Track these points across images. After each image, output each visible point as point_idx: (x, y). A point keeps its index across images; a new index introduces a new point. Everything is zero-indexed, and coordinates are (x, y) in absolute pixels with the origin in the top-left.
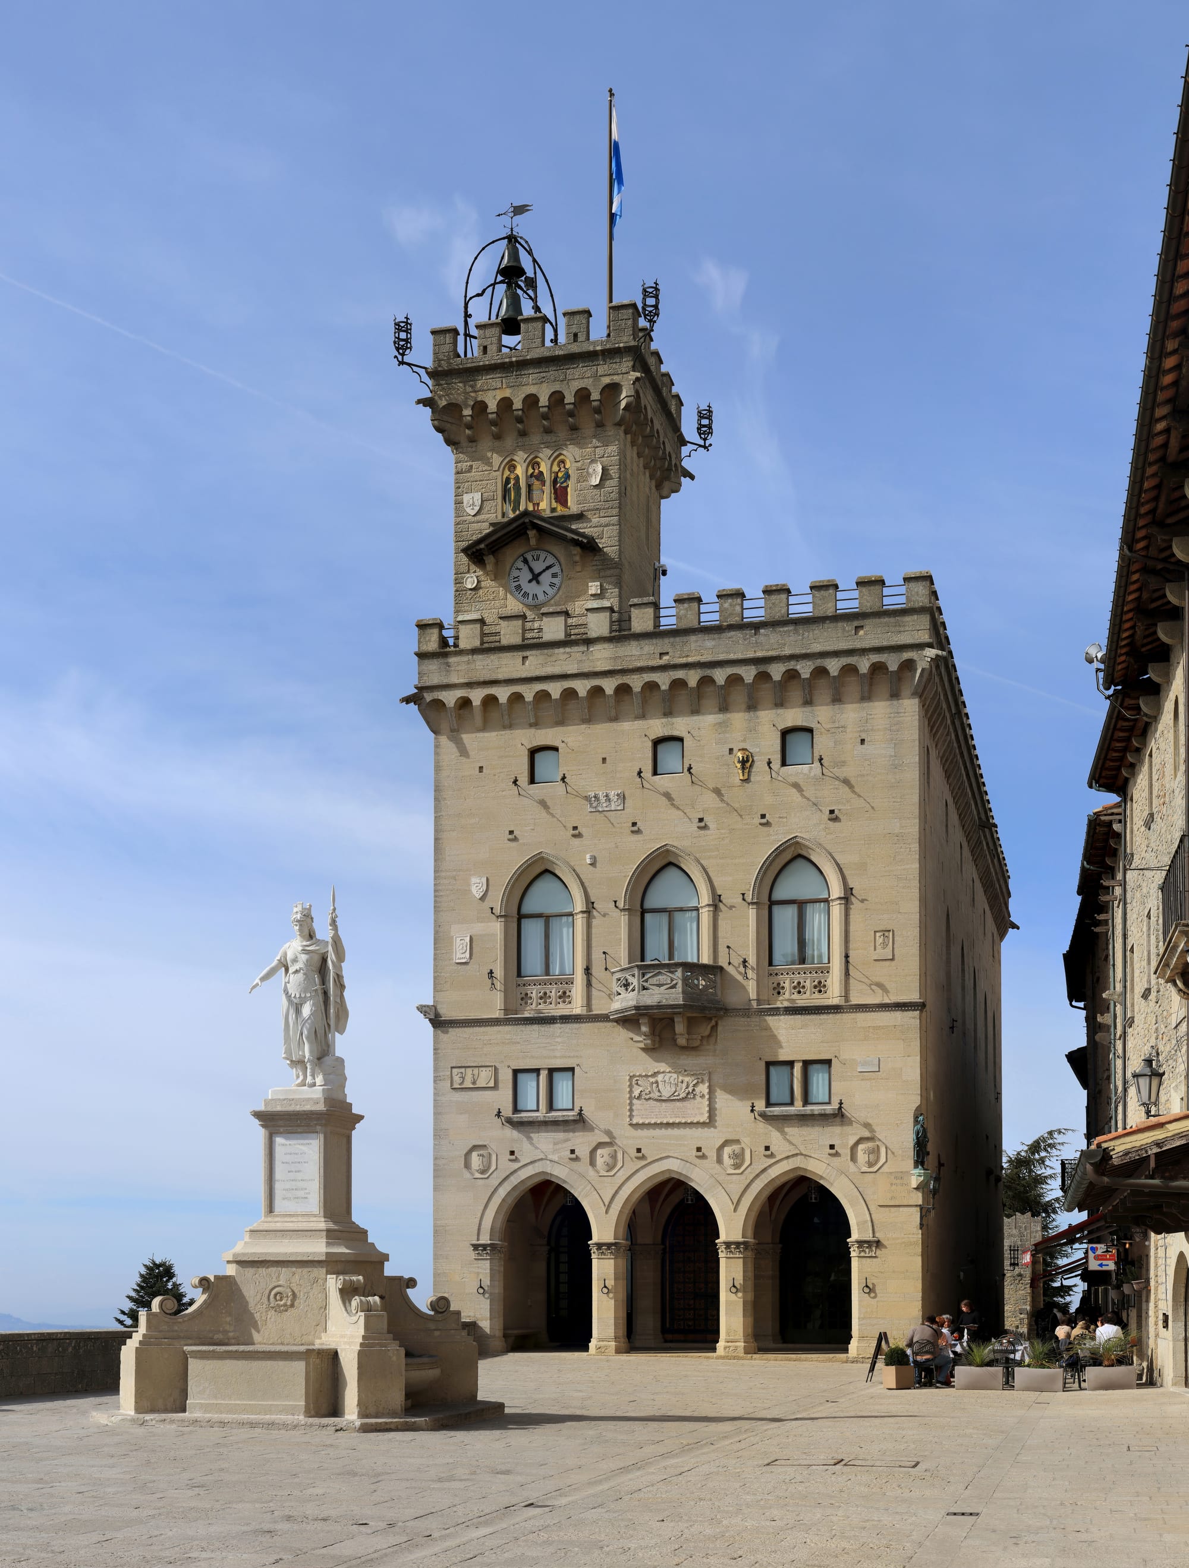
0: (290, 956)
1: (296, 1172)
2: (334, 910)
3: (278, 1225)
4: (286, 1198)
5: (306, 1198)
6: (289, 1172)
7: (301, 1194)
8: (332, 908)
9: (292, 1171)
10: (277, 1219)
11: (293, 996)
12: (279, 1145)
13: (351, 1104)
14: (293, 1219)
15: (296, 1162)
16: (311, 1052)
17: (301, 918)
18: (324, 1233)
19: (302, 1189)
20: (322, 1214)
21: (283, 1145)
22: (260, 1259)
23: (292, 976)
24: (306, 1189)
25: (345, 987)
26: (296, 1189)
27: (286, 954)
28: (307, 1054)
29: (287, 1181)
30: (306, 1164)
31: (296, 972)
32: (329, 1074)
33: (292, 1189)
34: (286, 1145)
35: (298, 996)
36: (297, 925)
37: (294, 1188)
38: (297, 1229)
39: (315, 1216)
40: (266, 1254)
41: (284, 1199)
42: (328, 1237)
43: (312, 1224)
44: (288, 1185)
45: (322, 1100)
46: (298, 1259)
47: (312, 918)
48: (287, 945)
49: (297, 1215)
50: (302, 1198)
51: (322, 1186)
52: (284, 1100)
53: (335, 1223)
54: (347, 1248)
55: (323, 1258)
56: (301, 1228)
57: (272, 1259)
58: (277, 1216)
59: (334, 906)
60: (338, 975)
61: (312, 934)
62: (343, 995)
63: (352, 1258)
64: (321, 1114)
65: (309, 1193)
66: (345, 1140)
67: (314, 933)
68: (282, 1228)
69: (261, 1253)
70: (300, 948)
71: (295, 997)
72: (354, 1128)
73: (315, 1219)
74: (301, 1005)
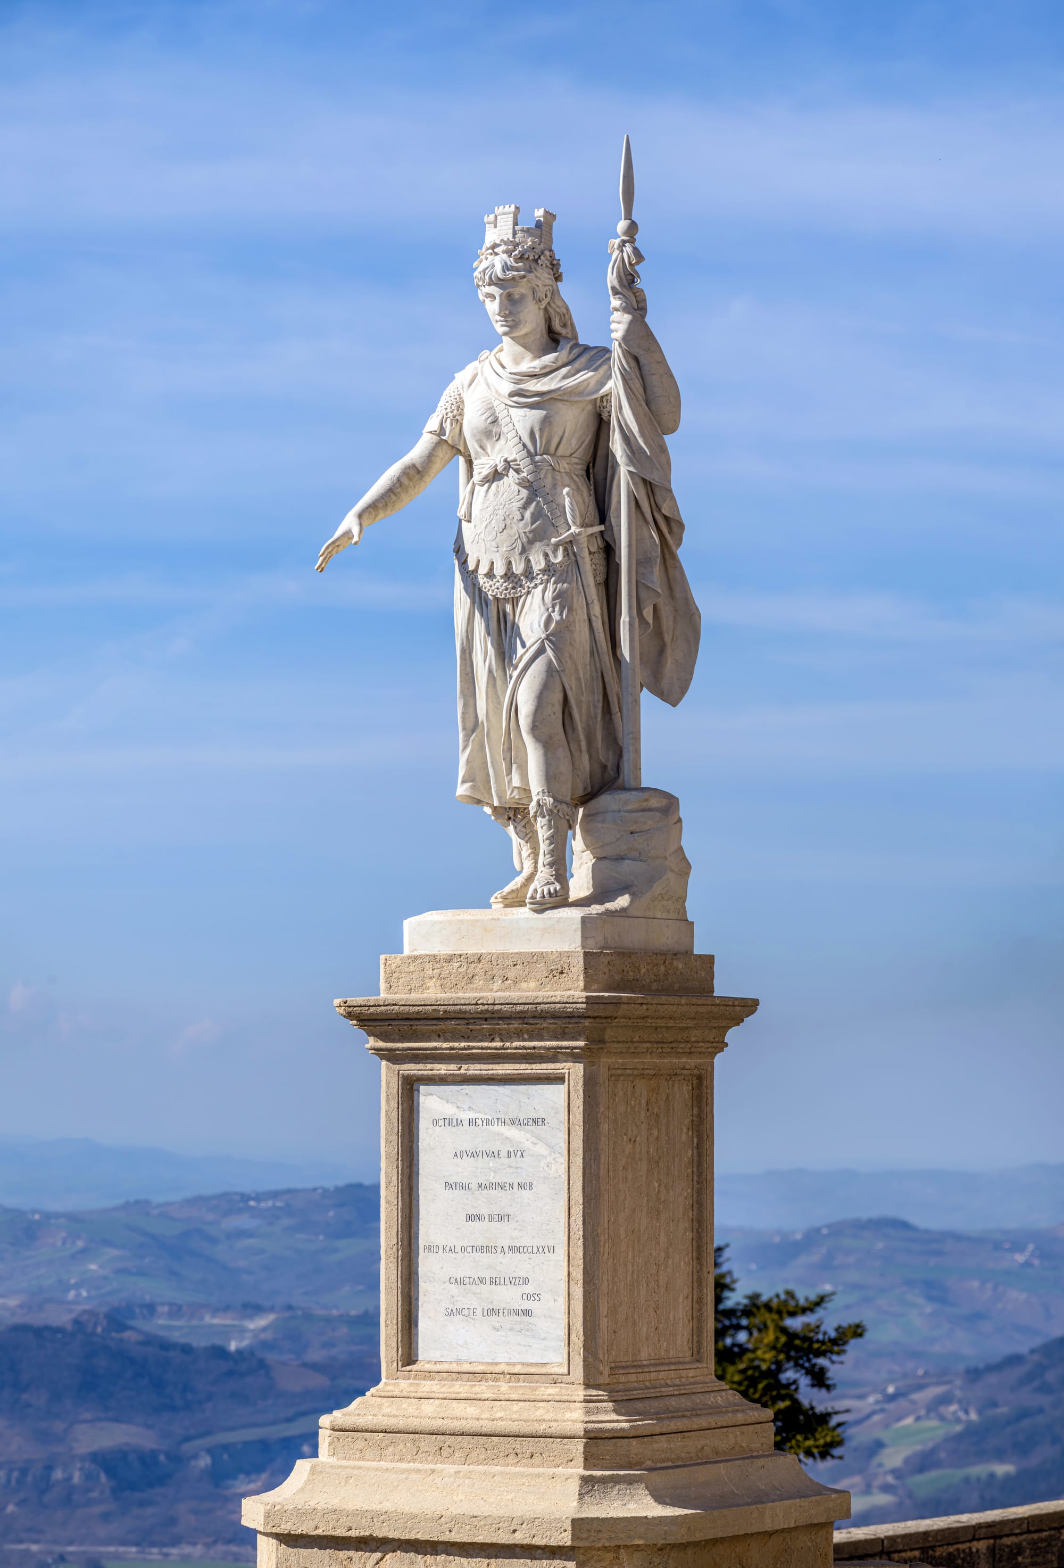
0: (473, 420)
1: (491, 1218)
2: (632, 229)
3: (428, 1408)
4: (460, 1311)
5: (526, 1313)
6: (470, 1218)
7: (509, 1296)
8: (622, 225)
9: (479, 1218)
10: (427, 1387)
11: (483, 570)
12: (435, 1122)
13: (709, 961)
14: (483, 1389)
15: (492, 1186)
16: (550, 778)
17: (506, 268)
18: (578, 1447)
19: (513, 1281)
20: (578, 1373)
21: (449, 1122)
22: (353, 1533)
23: (480, 491)
24: (526, 1281)
25: (681, 526)
26: (493, 1281)
27: (459, 407)
28: (536, 785)
29: (464, 1249)
30: (526, 1194)
31: (496, 476)
32: (620, 858)
33: (481, 1280)
34: (459, 1123)
35: (499, 570)
36: (493, 297)
37: (487, 1275)
38: (488, 1427)
39: (555, 1380)
40: (374, 1516)
41: (451, 1313)
42: (590, 1460)
43: (541, 1411)
44: (466, 1266)
45: (578, 963)
46: (480, 1539)
47: (554, 266)
48: (462, 377)
49: (497, 1376)
50: (516, 1312)
51: (578, 1274)
52: (450, 959)
53: (622, 1403)
54: (660, 1499)
55: (565, 1539)
56: (499, 1426)
57: (391, 1535)
58: (428, 1375)
59: (628, 215)
60: (649, 486)
61: (557, 326)
62: (674, 557)
63: (681, 1536)
64: (570, 1016)
65: (531, 1297)
66: (682, 1092)
67: (567, 322)
68: (437, 1424)
69: (363, 1513)
70: (507, 387)
71: (490, 575)
72: (721, 1045)
73: (552, 1391)
74: (514, 601)
